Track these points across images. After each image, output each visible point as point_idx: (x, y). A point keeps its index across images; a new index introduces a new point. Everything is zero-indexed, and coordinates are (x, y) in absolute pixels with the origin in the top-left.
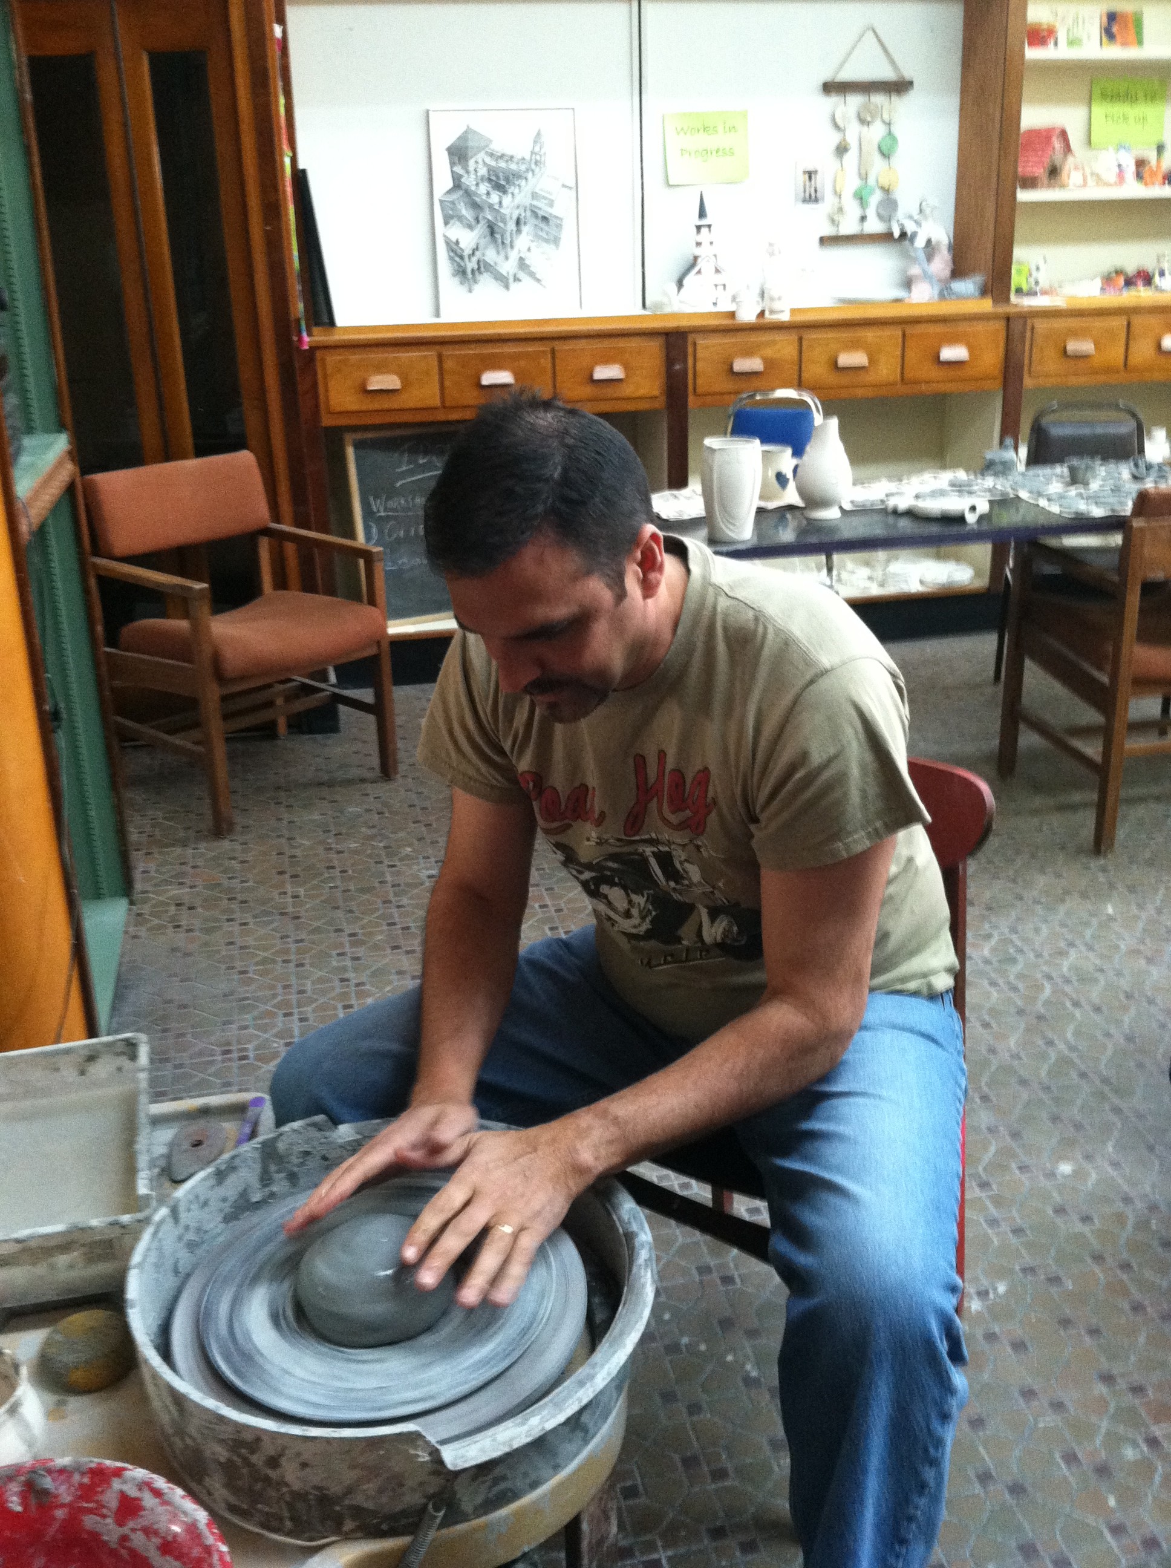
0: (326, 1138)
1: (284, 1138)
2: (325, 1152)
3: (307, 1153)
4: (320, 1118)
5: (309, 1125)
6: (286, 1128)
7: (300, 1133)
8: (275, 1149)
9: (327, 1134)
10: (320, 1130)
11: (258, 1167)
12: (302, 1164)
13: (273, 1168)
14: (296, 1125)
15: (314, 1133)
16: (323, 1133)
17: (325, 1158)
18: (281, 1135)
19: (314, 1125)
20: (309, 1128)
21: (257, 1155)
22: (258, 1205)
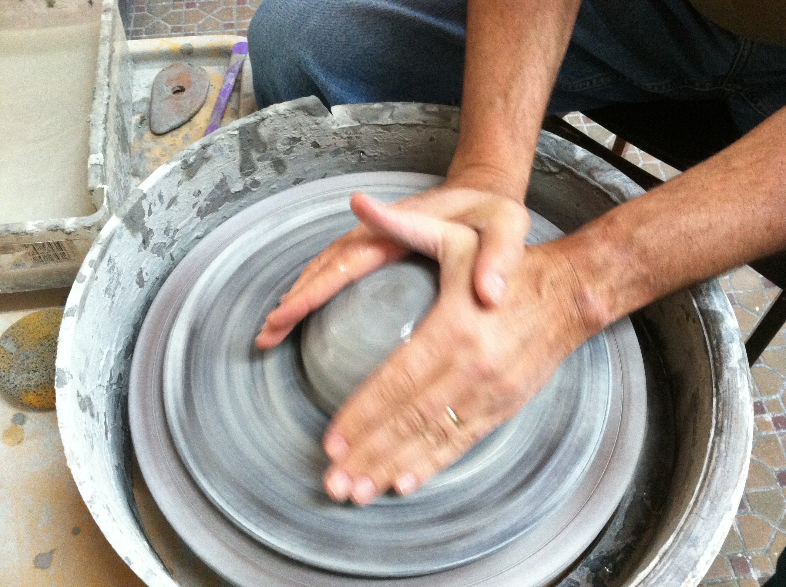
0: (317, 124)
1: (266, 122)
2: (315, 138)
3: (295, 140)
4: (312, 100)
5: (298, 109)
6: (269, 111)
7: (286, 117)
8: (257, 135)
9: (319, 119)
10: (311, 114)
11: (237, 155)
12: (289, 151)
13: (255, 155)
14: (282, 107)
15: (302, 118)
16: (314, 118)
17: (315, 145)
18: (263, 119)
19: (304, 109)
20: (297, 112)
21: (235, 143)
22: (238, 195)
